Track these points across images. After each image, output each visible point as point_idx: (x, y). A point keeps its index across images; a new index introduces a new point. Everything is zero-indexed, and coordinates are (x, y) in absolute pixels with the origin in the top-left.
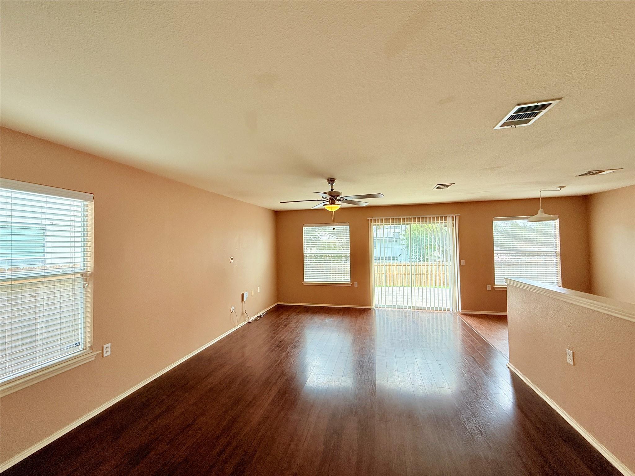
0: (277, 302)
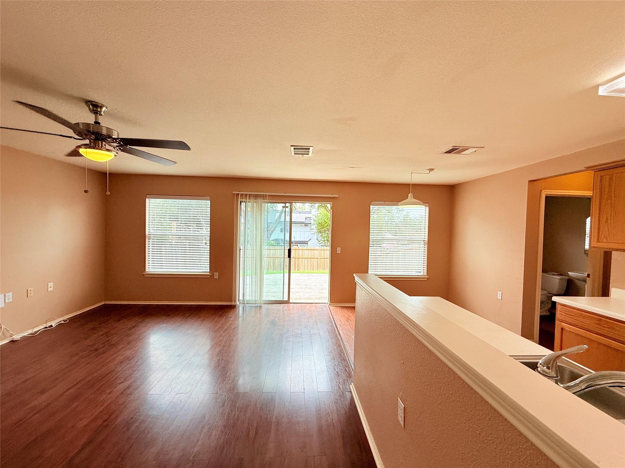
0: (105, 300)
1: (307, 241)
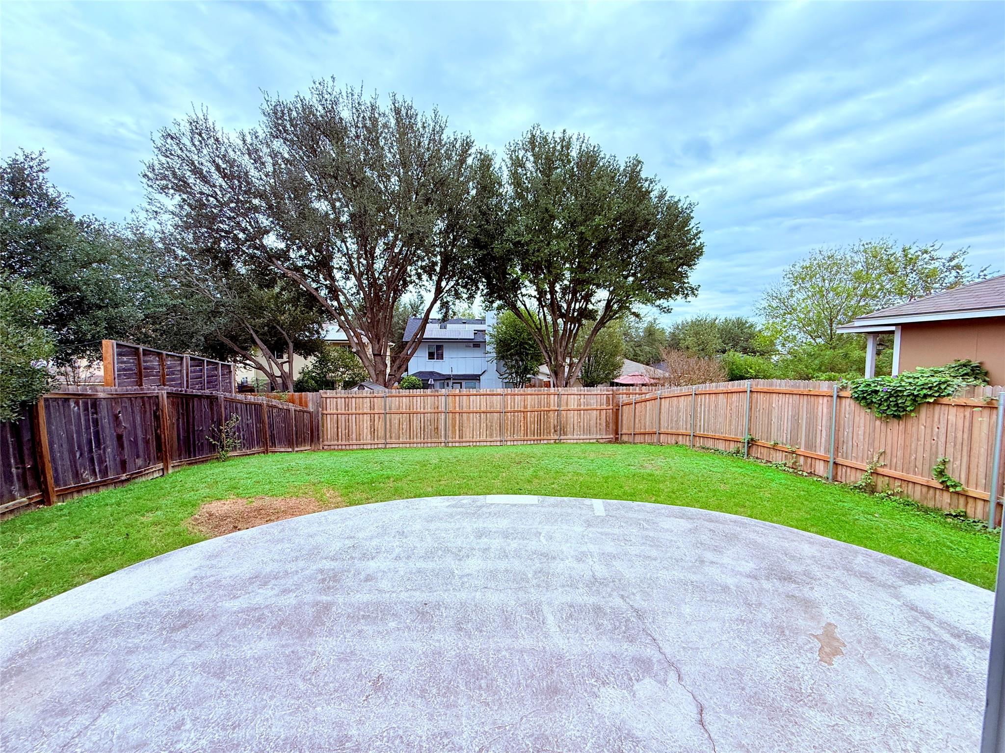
1: (479, 376)
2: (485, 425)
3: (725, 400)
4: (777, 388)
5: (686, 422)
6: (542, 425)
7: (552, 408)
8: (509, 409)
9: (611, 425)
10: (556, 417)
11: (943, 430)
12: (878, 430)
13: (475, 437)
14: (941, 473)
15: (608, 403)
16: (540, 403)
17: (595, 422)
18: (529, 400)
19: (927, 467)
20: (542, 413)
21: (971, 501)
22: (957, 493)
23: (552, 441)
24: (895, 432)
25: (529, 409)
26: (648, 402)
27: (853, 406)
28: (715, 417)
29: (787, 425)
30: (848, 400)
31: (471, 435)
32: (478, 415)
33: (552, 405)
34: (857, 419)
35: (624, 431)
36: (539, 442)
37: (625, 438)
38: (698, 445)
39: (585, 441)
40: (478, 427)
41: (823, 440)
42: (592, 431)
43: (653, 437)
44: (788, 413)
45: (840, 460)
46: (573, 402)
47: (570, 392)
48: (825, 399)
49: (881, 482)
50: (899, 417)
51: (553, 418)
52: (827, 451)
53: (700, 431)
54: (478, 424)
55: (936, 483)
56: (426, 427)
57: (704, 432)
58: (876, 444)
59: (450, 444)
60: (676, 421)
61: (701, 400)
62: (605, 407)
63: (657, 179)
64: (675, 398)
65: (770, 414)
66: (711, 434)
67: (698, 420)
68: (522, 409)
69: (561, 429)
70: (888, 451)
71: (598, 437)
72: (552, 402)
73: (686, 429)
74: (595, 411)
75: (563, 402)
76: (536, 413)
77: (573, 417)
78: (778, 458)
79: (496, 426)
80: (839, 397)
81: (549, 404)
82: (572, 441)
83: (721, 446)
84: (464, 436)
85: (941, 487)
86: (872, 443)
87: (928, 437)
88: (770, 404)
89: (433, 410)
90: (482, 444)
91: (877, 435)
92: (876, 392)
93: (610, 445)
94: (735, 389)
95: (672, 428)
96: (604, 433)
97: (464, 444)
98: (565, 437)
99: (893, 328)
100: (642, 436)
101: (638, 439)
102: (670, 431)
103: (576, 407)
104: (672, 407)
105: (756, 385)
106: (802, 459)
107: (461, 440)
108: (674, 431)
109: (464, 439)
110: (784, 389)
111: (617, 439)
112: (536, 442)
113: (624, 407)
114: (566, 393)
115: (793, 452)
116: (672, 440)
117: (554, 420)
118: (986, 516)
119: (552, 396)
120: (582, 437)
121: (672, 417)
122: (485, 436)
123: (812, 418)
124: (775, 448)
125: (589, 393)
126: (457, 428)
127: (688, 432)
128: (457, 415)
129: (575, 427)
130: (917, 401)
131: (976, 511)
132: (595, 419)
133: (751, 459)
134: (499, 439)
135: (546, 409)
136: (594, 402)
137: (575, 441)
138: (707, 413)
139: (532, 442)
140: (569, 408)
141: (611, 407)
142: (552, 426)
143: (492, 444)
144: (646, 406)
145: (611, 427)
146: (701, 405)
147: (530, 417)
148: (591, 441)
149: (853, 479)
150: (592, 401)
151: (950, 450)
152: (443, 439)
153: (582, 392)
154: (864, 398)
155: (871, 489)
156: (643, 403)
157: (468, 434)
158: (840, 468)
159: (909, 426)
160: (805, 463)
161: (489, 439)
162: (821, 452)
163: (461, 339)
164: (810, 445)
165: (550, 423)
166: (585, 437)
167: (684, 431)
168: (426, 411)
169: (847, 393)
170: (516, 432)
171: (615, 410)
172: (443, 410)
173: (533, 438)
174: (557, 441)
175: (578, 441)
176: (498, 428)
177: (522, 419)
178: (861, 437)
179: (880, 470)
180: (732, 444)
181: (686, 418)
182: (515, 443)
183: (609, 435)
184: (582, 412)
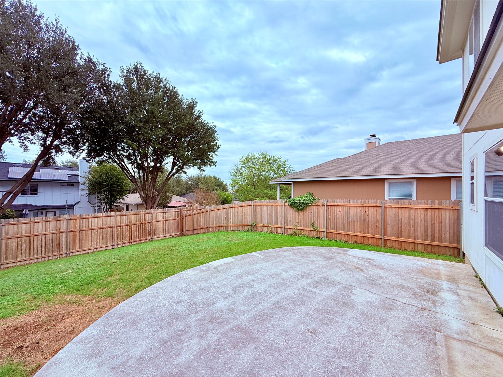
1: (73, 206)
2: (101, 237)
3: (242, 210)
4: (263, 204)
5: (224, 220)
6: (141, 232)
7: (147, 221)
8: (119, 224)
9: (179, 227)
10: (150, 226)
11: (313, 213)
12: (296, 215)
13: (93, 246)
14: (313, 226)
15: (178, 216)
16: (140, 219)
17: (171, 227)
18: (133, 218)
19: (310, 225)
20: (141, 224)
21: (320, 232)
22: (317, 231)
23: (148, 240)
24: (301, 215)
25: (133, 223)
26: (202, 214)
27: (289, 208)
28: (237, 217)
29: (267, 217)
30: (287, 206)
31: (90, 245)
32: (95, 231)
33: (148, 219)
34: (290, 212)
35: (187, 229)
36: (139, 242)
37: (188, 233)
38: (230, 230)
39: (166, 237)
40: (95, 239)
41: (280, 221)
42: (170, 232)
43: (205, 230)
44: (268, 212)
45: (286, 227)
46: (160, 217)
47: (158, 211)
48: (280, 206)
49: (298, 232)
50: (302, 210)
51: (148, 227)
52: (281, 224)
53: (231, 223)
54: (95, 237)
55: (312, 229)
56: (47, 245)
57: (232, 223)
58: (296, 220)
59: (71, 254)
60: (218, 221)
61: (231, 210)
62: (176, 218)
63: (203, 112)
64: (217, 211)
65: (261, 213)
66: (236, 224)
67: (230, 219)
68: (129, 224)
69: (153, 232)
70: (300, 222)
71: (173, 234)
72: (147, 217)
73: (224, 224)
74: (171, 221)
75: (154, 217)
76: (138, 225)
77: (159, 225)
78: (265, 229)
79: (109, 236)
80: (285, 205)
81: (145, 219)
82: (159, 238)
83: (241, 228)
84: (83, 246)
85: (313, 230)
86: (295, 220)
87: (309, 215)
88: (261, 209)
89: (54, 232)
90: (99, 250)
91: (296, 217)
92: (296, 203)
93: (179, 238)
94: (246, 204)
95: (216, 224)
96: (176, 232)
97: (84, 252)
98: (155, 237)
99: (291, 183)
100: (199, 230)
101: (196, 232)
102: (215, 226)
103: (161, 219)
104: (216, 214)
105: (255, 203)
106: (273, 228)
107: (81, 250)
108: (217, 225)
109: (84, 249)
110: (266, 204)
111: (183, 233)
112: (137, 243)
113: (187, 217)
114: (156, 212)
115: (270, 226)
116: (216, 229)
117: (149, 228)
118: (324, 236)
119: (147, 215)
120: (165, 235)
121: (216, 219)
122: (101, 244)
123: (276, 212)
124: (263, 226)
125: (168, 211)
126: (77, 242)
127: (225, 225)
128: (78, 233)
129: (161, 231)
130: (307, 205)
131: (322, 235)
132: (171, 225)
133: (255, 232)
134: (112, 244)
135: (144, 222)
136: (171, 216)
137: (161, 238)
138: (233, 216)
139: (135, 243)
140: (157, 220)
141: (179, 218)
142: (147, 232)
143: (106, 248)
144: (201, 215)
145: (179, 228)
146: (231, 213)
147: (134, 228)
148: (170, 237)
149: (290, 232)
150: (170, 216)
151: (315, 219)
152: (64, 252)
153: (165, 211)
154: (293, 205)
155: (296, 234)
156: (199, 214)
157: (87, 245)
158: (286, 229)
159: (305, 212)
160: (274, 229)
161: (104, 246)
162: (279, 225)
163: (55, 180)
164: (276, 223)
165: (146, 230)
166: (166, 235)
167: (222, 225)
168: (48, 232)
169: (287, 204)
170: (124, 238)
171: (181, 219)
172: (65, 230)
173: (135, 240)
174: (151, 240)
175: (163, 238)
176: (111, 238)
177: (128, 230)
178: (292, 218)
179: (298, 228)
180: (246, 227)
181: (224, 219)
182: (124, 245)
183: (179, 232)
184: (165, 222)
